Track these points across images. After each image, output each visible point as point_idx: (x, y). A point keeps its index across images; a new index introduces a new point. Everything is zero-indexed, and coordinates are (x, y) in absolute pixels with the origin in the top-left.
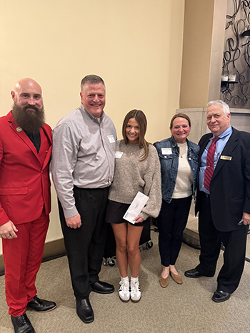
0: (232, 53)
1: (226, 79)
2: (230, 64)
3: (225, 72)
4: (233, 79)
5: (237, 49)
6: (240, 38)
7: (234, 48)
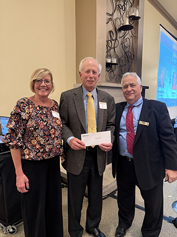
0: (113, 42)
1: (109, 61)
2: (112, 50)
3: (109, 56)
4: (115, 61)
5: (116, 39)
6: (118, 32)
7: (114, 38)
